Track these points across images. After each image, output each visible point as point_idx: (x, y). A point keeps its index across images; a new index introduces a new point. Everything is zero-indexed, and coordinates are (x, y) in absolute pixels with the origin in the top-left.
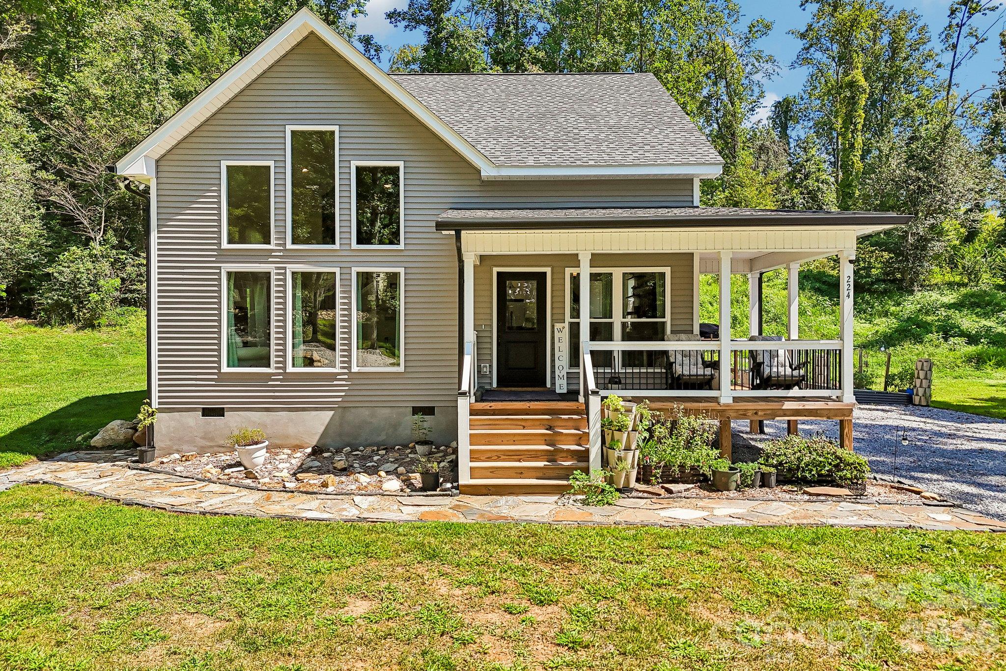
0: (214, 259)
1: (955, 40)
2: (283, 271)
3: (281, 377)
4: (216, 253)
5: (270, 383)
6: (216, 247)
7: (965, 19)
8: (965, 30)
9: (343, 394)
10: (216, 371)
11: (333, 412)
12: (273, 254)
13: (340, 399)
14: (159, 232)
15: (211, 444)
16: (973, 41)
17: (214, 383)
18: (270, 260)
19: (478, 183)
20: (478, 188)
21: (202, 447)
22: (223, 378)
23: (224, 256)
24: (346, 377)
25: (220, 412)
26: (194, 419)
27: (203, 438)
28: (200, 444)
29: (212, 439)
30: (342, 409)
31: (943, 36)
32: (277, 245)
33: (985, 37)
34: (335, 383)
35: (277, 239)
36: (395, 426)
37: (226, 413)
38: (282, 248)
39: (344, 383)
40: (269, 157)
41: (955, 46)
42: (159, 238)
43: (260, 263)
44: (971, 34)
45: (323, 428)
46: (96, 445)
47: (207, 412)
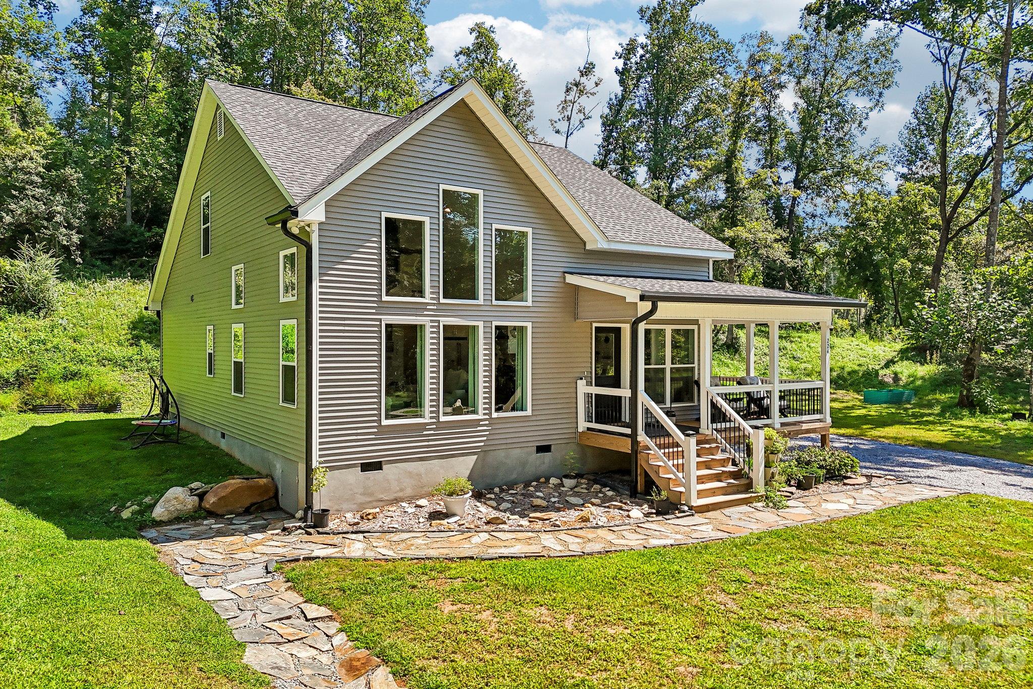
0: (374, 311)
1: (569, 113)
2: (437, 324)
3: (435, 426)
4: (375, 305)
5: (425, 433)
6: (376, 299)
7: (577, 98)
8: (576, 106)
9: (485, 438)
10: (375, 424)
11: (476, 457)
12: (428, 307)
13: (482, 444)
14: (321, 281)
15: (370, 500)
16: (582, 116)
17: (373, 436)
18: (425, 313)
19: (583, 251)
20: (583, 256)
21: (361, 504)
22: (383, 431)
23: (383, 308)
24: (487, 422)
25: (378, 466)
26: (355, 475)
27: (363, 494)
28: (360, 501)
29: (371, 494)
30: (483, 453)
31: (561, 107)
32: (432, 299)
33: (590, 115)
34: (479, 428)
35: (432, 293)
36: (524, 464)
37: (384, 467)
38: (435, 302)
39: (485, 428)
40: (426, 214)
41: (569, 119)
42: (321, 287)
43: (416, 315)
44: (580, 111)
45: (468, 472)
46: (163, 519)
47: (366, 467)
